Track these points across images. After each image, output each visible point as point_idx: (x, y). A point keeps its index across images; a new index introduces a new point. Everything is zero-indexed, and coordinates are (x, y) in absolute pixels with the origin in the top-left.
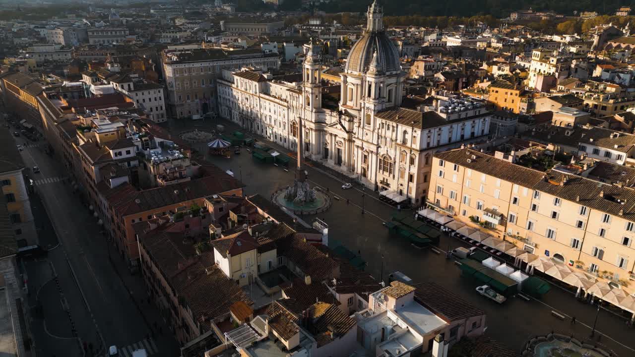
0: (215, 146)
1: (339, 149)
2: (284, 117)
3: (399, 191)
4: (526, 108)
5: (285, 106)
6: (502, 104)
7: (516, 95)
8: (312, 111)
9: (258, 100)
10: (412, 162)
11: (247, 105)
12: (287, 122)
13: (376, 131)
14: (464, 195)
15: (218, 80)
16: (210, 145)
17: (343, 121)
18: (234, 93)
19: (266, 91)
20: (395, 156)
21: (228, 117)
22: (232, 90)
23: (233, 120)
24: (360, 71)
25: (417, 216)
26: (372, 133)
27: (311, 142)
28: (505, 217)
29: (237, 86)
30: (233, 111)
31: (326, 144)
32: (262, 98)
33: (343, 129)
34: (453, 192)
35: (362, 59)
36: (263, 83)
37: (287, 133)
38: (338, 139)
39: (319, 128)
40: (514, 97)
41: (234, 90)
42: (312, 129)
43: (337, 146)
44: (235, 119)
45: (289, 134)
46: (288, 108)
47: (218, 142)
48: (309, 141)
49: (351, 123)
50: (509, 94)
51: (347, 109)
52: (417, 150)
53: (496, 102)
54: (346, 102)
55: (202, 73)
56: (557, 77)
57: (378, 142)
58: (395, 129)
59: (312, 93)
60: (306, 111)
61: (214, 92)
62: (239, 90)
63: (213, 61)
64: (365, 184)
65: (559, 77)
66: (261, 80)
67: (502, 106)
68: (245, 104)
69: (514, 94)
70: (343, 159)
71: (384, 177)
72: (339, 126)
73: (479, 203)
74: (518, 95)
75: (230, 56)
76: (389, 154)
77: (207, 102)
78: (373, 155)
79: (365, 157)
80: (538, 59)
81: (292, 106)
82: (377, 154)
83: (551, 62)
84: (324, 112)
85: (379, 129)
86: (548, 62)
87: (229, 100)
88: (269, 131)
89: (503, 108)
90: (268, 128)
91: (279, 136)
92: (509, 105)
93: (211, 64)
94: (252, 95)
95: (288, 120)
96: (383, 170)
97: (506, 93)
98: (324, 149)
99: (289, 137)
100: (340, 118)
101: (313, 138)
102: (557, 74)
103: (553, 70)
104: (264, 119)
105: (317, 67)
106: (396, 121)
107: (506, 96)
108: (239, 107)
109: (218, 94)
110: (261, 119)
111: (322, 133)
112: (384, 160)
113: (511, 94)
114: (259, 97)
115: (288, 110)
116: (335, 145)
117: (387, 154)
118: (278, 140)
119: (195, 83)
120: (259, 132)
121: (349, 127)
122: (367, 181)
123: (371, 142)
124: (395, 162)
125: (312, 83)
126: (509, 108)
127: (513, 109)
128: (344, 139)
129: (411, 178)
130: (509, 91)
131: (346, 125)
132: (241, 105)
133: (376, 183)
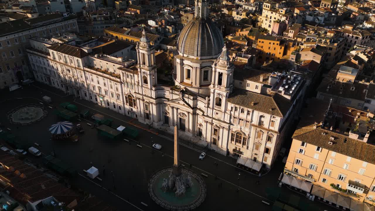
0: (59, 132)
1: (180, 119)
2: (117, 90)
3: (253, 158)
4: (295, 58)
5: (117, 82)
6: (266, 50)
7: (277, 44)
8: (151, 89)
9: (83, 73)
10: (269, 139)
11: (69, 76)
12: (121, 94)
13: (228, 112)
14: (325, 168)
15: (27, 50)
16: (53, 132)
17: (186, 100)
18: (51, 64)
19: (89, 65)
20: (250, 133)
21: (47, 83)
22: (47, 61)
23: (53, 85)
24: (197, 56)
25: (281, 184)
26: (223, 114)
27: (151, 113)
28: (367, 188)
29: (54, 58)
30: (51, 78)
31: (166, 113)
32: (88, 71)
33: (186, 105)
34: (313, 165)
35: (198, 45)
36: (85, 58)
37: (122, 103)
38: (179, 111)
39: (158, 102)
40: (275, 46)
41: (50, 61)
42: (152, 103)
43: (179, 116)
44: (56, 84)
45: (124, 104)
46: (121, 83)
47: (61, 125)
48: (150, 112)
49: (195, 101)
50: (272, 43)
51: (187, 87)
52: (276, 132)
53: (262, 49)
54: (183, 80)
55: (10, 46)
56: (287, 24)
57: (230, 120)
58: (251, 113)
59: (150, 75)
60: (143, 88)
61: (26, 61)
62: (57, 62)
63: (18, 32)
64: (216, 150)
65: (288, 24)
66: (82, 55)
67: (266, 52)
68: (67, 75)
69: (276, 44)
70: (187, 126)
71: (236, 146)
72: (182, 102)
73: (341, 175)
74: (279, 44)
75: (33, 25)
76: (242, 131)
77: (20, 70)
78: (225, 130)
79: (215, 130)
80: (269, 9)
81: (126, 82)
82: (229, 129)
83: (280, 12)
84: (163, 89)
85: (231, 111)
86: (278, 12)
87: (46, 69)
88: (99, 99)
89: (267, 53)
90: (98, 97)
91: (113, 105)
92: (272, 52)
93: (17, 35)
94: (75, 68)
95: (122, 93)
96: (236, 142)
97: (270, 43)
98: (164, 117)
99: (124, 106)
100: (183, 96)
101: (153, 110)
102: (287, 22)
103: (284, 19)
104: (91, 88)
105: (152, 51)
106: (251, 108)
107: (269, 45)
108: (59, 76)
109: (31, 63)
110: (88, 89)
111: (161, 105)
112: (236, 135)
113: (274, 44)
114: (84, 71)
115: (121, 85)
116: (177, 116)
117: (241, 131)
118: (111, 107)
119: (4, 56)
120: (87, 98)
121: (194, 103)
122: (218, 148)
123: (223, 120)
124: (249, 138)
125: (149, 66)
126: (272, 54)
127: (275, 54)
128: (189, 113)
129: (267, 151)
130: (272, 42)
131: (191, 103)
132: (61, 75)
133: (228, 150)
